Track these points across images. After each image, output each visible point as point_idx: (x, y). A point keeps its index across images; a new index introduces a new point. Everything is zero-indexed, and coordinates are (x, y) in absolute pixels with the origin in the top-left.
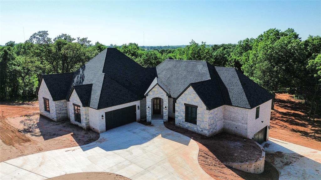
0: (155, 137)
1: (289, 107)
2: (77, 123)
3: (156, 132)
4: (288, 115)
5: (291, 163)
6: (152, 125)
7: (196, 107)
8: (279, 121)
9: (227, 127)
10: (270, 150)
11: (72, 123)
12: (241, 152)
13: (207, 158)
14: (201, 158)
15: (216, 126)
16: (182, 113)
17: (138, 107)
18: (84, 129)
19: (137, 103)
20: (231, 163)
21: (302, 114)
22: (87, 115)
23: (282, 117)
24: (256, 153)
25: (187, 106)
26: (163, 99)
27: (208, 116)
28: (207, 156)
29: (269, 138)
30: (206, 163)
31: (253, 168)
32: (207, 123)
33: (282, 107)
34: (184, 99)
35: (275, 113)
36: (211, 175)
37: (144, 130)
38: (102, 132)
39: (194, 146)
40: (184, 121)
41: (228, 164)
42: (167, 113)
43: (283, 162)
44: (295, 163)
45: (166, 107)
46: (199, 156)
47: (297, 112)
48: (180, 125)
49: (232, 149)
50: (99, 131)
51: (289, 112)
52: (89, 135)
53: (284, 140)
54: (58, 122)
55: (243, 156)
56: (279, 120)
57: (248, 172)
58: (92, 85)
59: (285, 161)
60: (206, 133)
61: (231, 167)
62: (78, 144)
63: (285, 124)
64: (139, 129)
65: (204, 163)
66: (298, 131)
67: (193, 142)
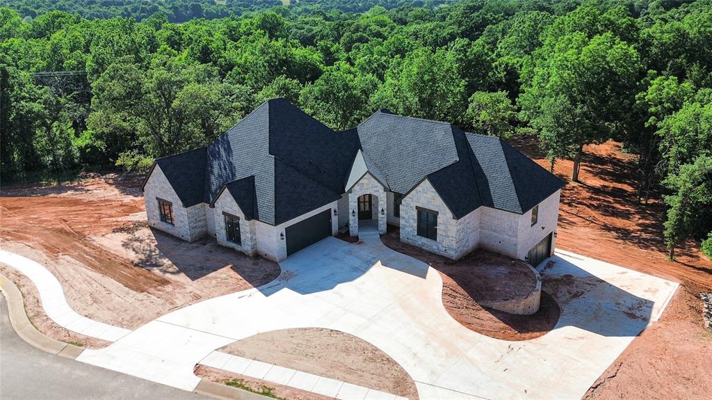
0: (371, 266)
1: (608, 173)
2: (231, 245)
3: (370, 255)
4: (602, 192)
5: (583, 293)
6: (361, 242)
7: (435, 214)
8: (584, 207)
9: (486, 241)
10: (553, 273)
11: (220, 244)
12: (506, 284)
13: (455, 297)
14: (447, 297)
15: (467, 241)
16: (412, 221)
17: (335, 211)
18: (249, 256)
19: (333, 205)
20: (489, 302)
21: (629, 189)
22: (253, 232)
23: (591, 198)
24: (528, 284)
25: (420, 211)
26: (377, 197)
27: (455, 229)
28: (455, 294)
29: (556, 250)
30: (455, 305)
31: (522, 307)
32: (454, 239)
33: (596, 175)
34: (415, 199)
35: (580, 188)
36: (461, 322)
37: (350, 253)
38: (282, 260)
39: (435, 278)
40: (416, 234)
41: (485, 304)
42: (385, 220)
43: (570, 293)
44: (589, 293)
45: (383, 210)
46: (444, 294)
47: (619, 186)
48: (409, 241)
49: (493, 279)
50: (278, 260)
51: (606, 187)
52: (262, 267)
53: (580, 252)
54: (193, 242)
55: (507, 290)
56: (585, 205)
57: (515, 313)
58: (253, 177)
59: (575, 290)
60: (453, 255)
61: (490, 309)
62: (250, 285)
63: (594, 213)
64: (342, 251)
65: (451, 305)
66: (614, 228)
67: (433, 273)
